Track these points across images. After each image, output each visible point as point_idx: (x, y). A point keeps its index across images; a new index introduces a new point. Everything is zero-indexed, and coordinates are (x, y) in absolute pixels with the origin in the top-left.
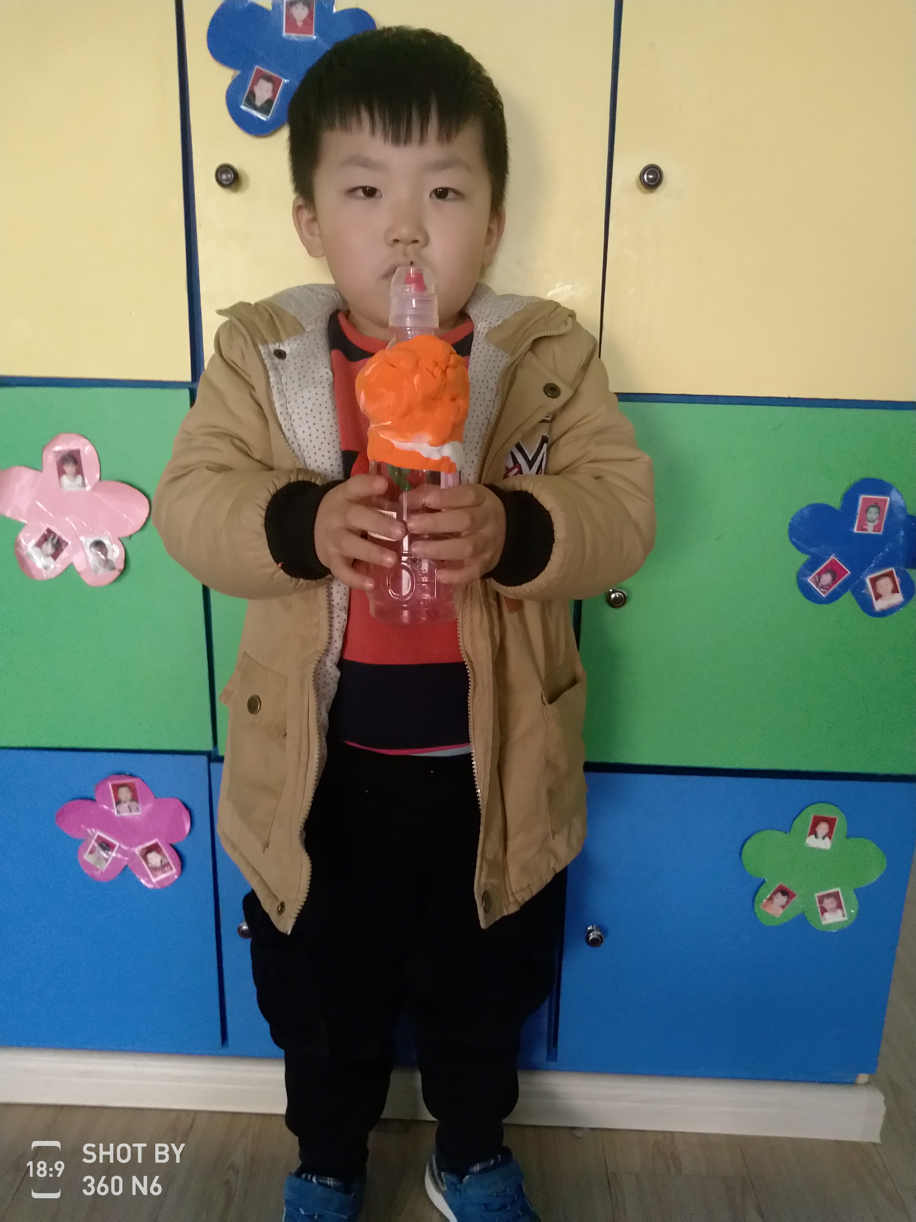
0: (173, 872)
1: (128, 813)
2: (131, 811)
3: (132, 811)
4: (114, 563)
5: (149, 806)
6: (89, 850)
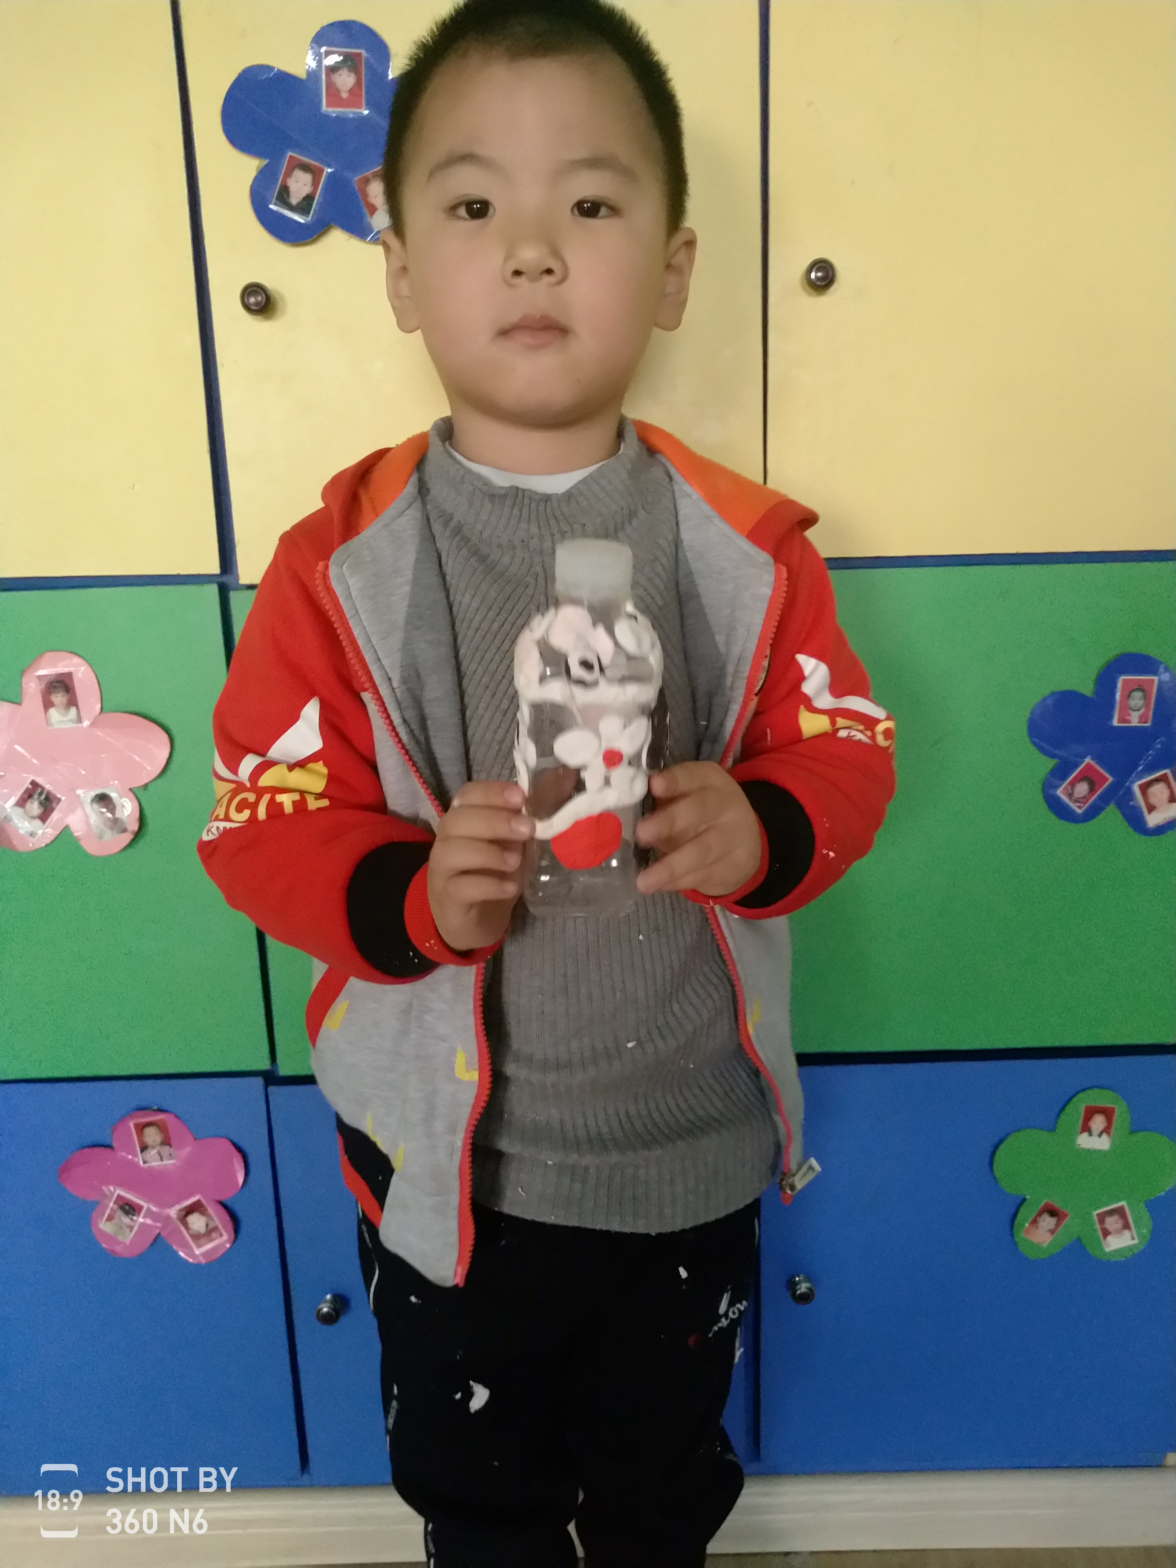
0: (223, 1240)
1: (158, 1161)
2: (162, 1160)
3: (164, 1159)
4: (125, 823)
5: (188, 1150)
6: (106, 1215)
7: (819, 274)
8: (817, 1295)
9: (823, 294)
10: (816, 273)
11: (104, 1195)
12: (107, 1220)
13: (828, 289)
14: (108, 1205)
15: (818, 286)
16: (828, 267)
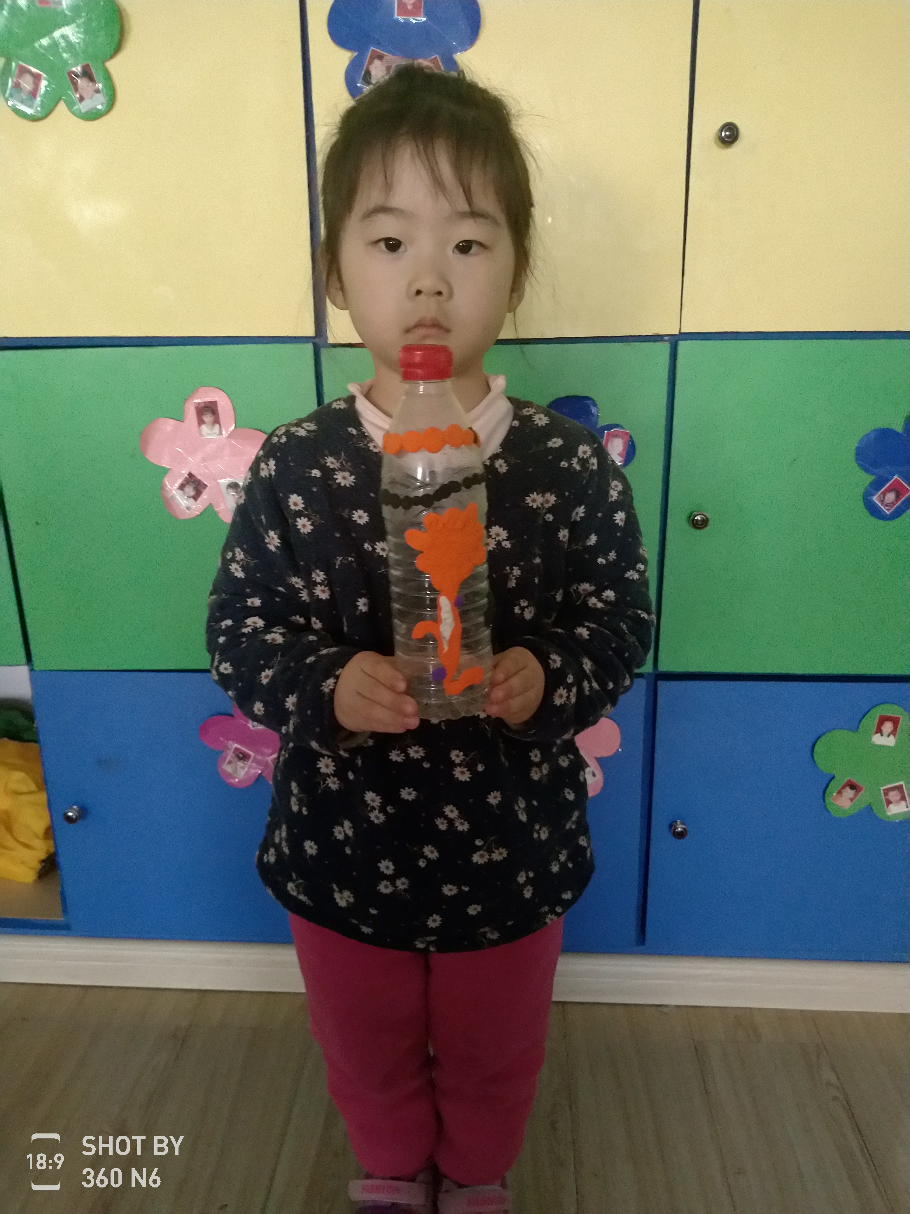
6: (227, 760)
7: (727, 133)
8: (689, 833)
9: (729, 148)
10: (725, 133)
11: (227, 747)
12: (228, 764)
13: (733, 143)
14: (229, 754)
15: (727, 141)
16: (735, 129)
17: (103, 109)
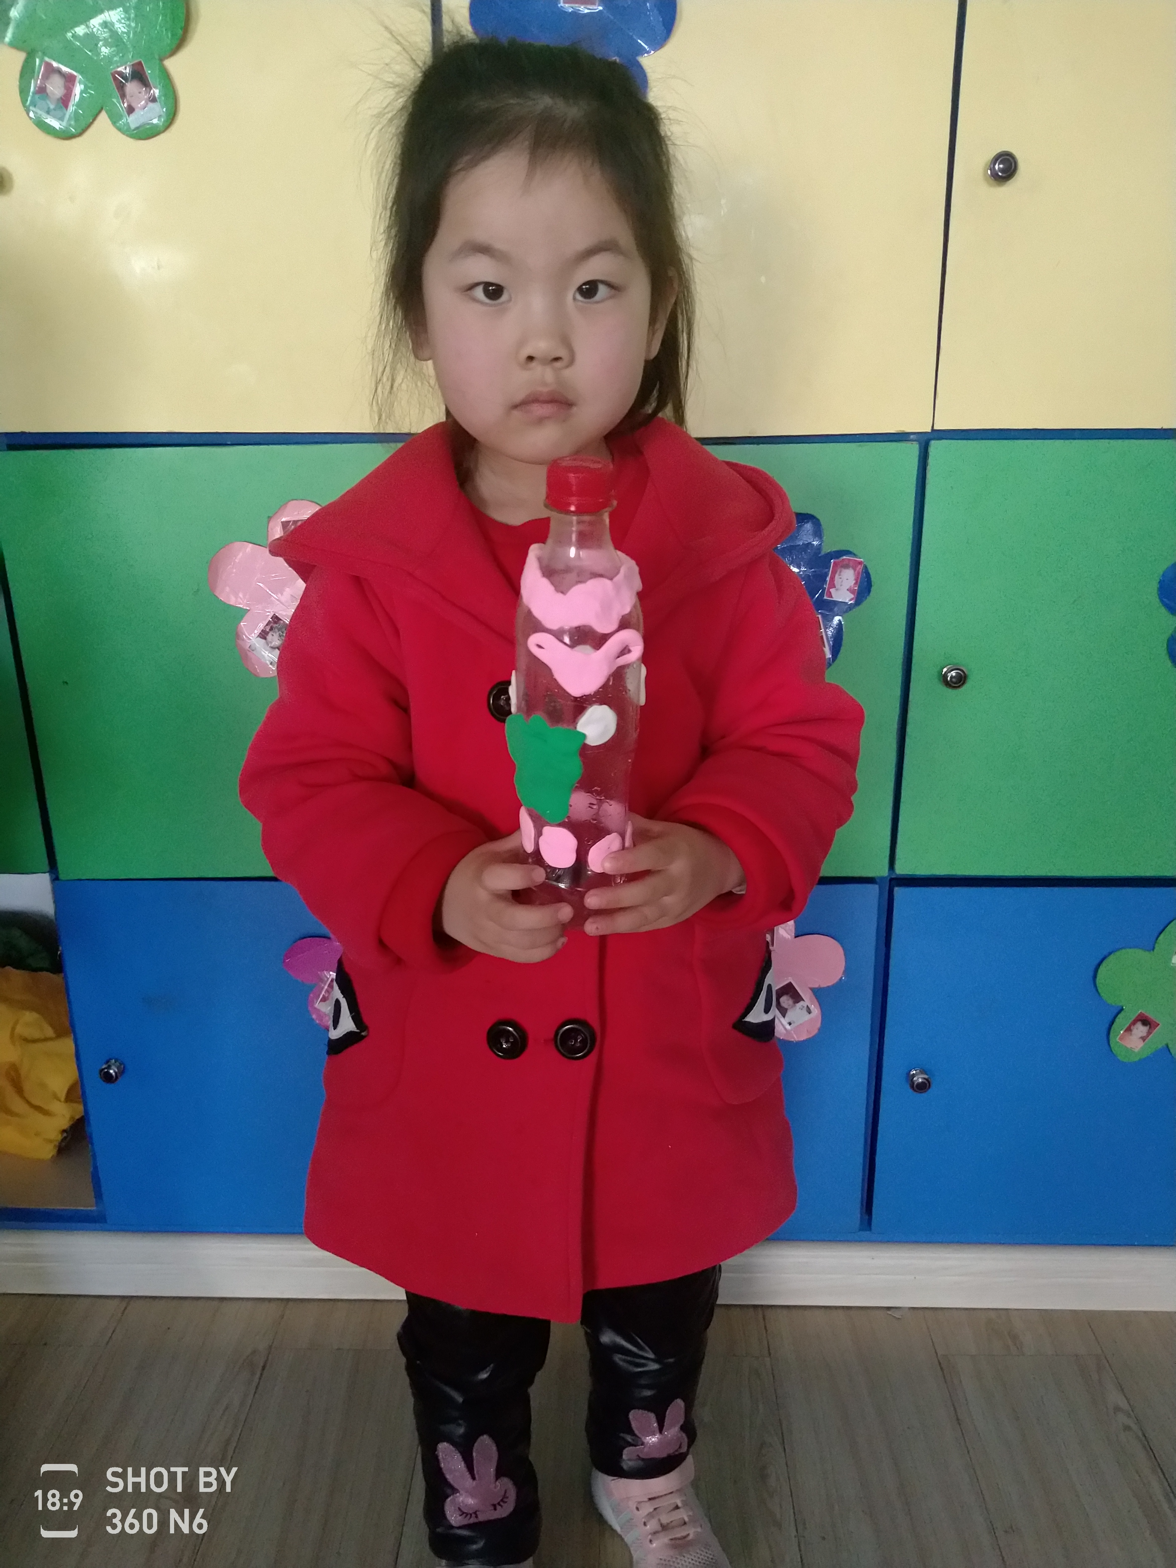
6: (321, 996)
7: (1001, 166)
8: (933, 1086)
9: (1005, 184)
10: (998, 166)
11: (322, 980)
12: (321, 1001)
13: (1009, 180)
14: (323, 988)
15: (1001, 177)
16: (1011, 159)
17: (161, 124)
